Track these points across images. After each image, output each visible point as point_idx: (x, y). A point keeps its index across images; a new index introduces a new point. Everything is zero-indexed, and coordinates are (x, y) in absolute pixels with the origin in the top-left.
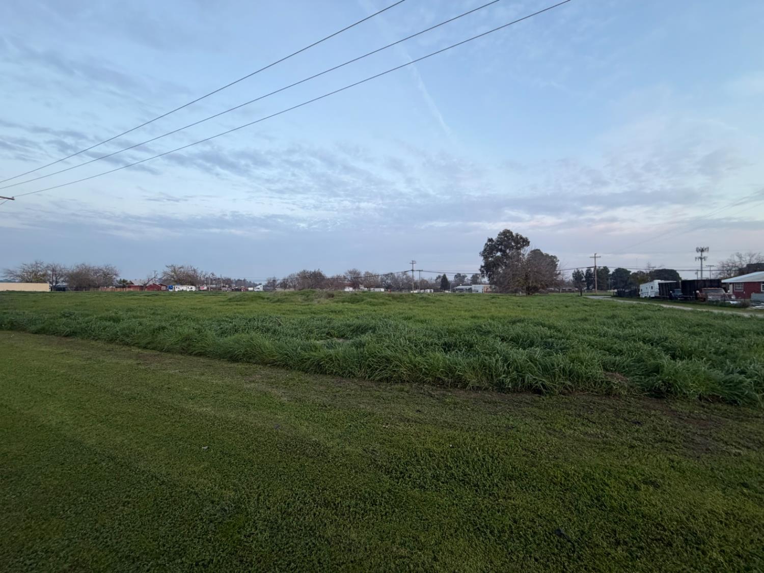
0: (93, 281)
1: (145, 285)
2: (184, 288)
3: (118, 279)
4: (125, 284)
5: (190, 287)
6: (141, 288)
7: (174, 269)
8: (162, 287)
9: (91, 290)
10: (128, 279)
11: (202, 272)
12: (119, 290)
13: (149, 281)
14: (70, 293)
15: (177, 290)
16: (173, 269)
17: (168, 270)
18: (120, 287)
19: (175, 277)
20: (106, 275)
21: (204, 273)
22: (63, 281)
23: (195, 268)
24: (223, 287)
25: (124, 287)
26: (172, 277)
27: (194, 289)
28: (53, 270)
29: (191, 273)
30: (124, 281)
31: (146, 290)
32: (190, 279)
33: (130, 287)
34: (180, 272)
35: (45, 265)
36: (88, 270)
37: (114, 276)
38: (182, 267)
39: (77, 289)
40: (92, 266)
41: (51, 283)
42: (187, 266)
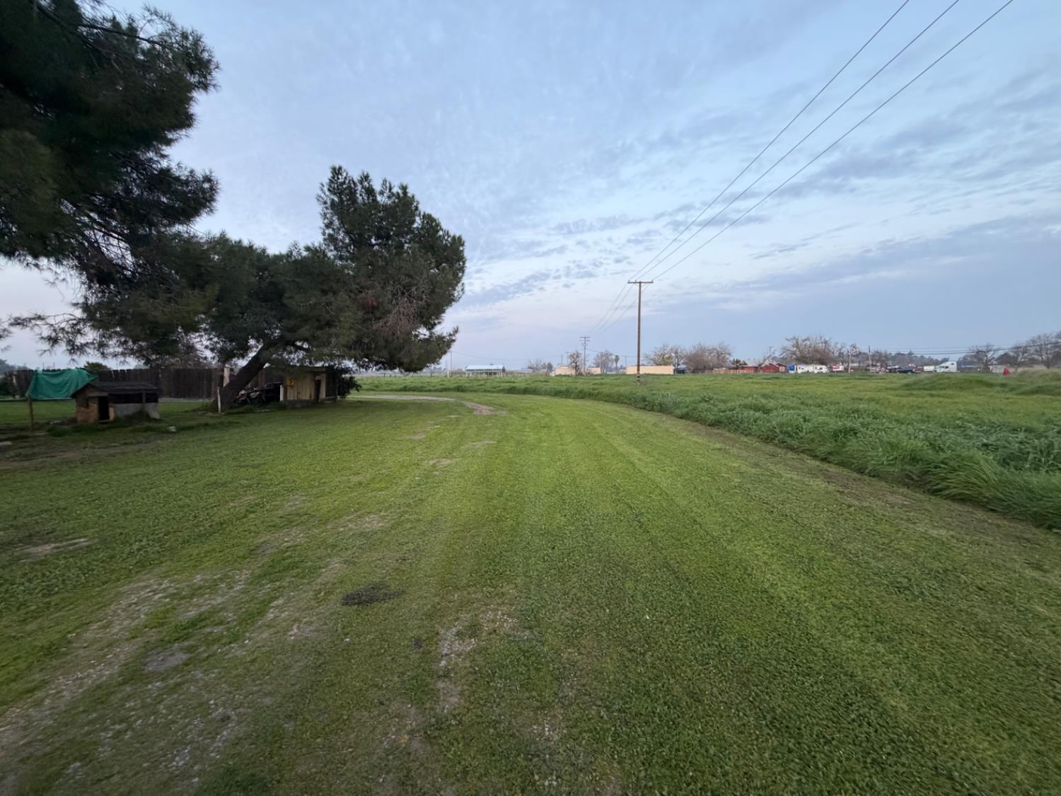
0: (707, 362)
1: (760, 365)
2: (810, 368)
3: (732, 359)
4: (738, 365)
5: (819, 367)
6: (756, 369)
7: (797, 342)
8: (781, 368)
9: (706, 372)
10: (742, 359)
11: (837, 343)
12: (732, 371)
13: (765, 360)
14: (689, 376)
15: (800, 371)
16: (795, 342)
17: (789, 345)
18: (733, 368)
19: (798, 353)
20: (719, 354)
21: (839, 346)
22: (683, 363)
23: (827, 339)
24: (873, 365)
25: (737, 368)
26: (794, 353)
27: (825, 369)
28: (676, 353)
29: (821, 346)
30: (738, 362)
31: (761, 372)
32: (819, 356)
33: (743, 368)
34: (805, 345)
35: (670, 347)
36: (703, 350)
37: (728, 356)
38: (807, 339)
39: (693, 372)
40: (707, 345)
41: (674, 365)
42: (814, 337)
